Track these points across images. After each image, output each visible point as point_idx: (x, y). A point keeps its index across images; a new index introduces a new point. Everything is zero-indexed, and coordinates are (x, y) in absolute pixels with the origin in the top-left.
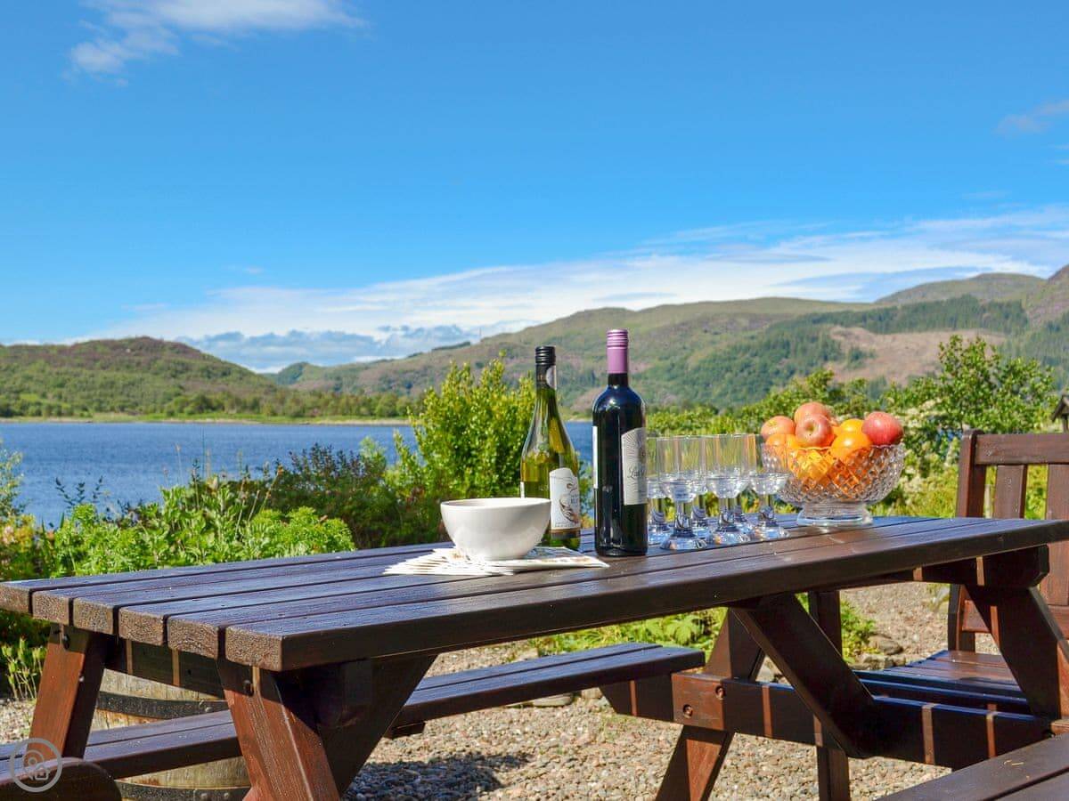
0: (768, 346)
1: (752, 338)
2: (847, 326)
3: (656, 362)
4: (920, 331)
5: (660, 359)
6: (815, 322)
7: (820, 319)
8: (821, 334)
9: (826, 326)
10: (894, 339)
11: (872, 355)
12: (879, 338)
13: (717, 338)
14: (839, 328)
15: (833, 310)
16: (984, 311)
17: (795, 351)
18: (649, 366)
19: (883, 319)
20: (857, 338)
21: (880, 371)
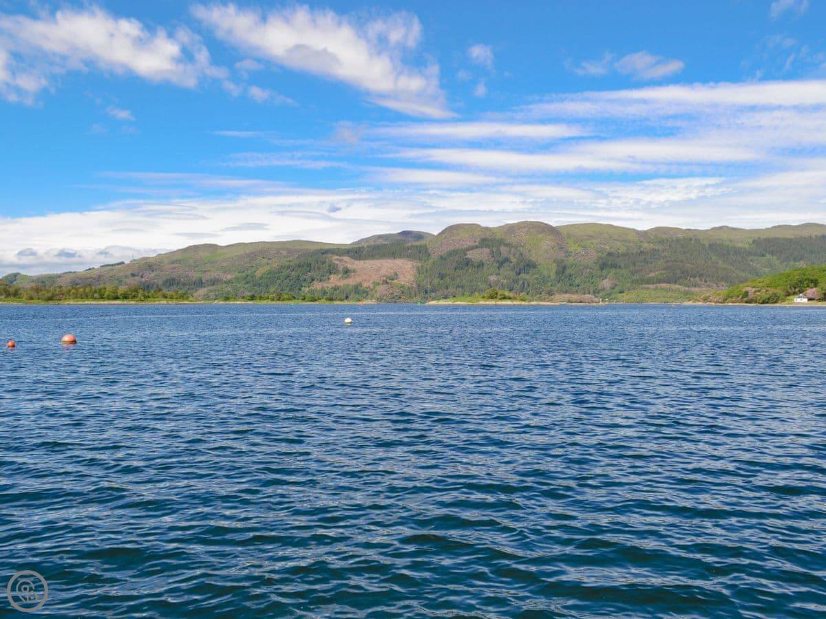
0: (299, 266)
1: (290, 261)
2: (340, 256)
3: (237, 274)
4: (377, 259)
5: (239, 272)
6: (323, 253)
7: (325, 252)
8: (327, 260)
9: (329, 255)
10: (365, 263)
11: (354, 271)
12: (357, 262)
13: (271, 261)
14: (336, 257)
15: (332, 247)
16: (409, 249)
17: (314, 269)
18: (233, 276)
19: (358, 251)
20: (346, 262)
21: (358, 280)
